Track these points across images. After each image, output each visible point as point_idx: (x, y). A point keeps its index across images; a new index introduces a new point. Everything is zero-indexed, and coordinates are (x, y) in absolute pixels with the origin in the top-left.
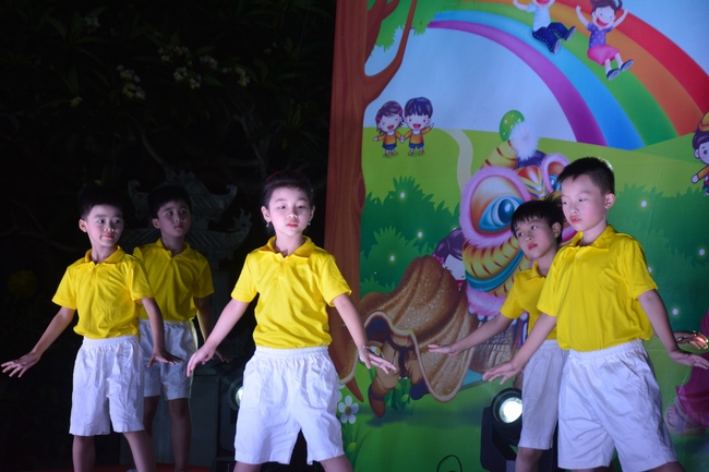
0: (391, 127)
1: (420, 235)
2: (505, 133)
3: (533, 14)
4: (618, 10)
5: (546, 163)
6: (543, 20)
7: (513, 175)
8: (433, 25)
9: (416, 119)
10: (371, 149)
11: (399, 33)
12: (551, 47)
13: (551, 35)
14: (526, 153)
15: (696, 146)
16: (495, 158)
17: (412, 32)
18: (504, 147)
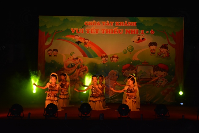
0: (50, 53)
1: (56, 68)
2: (71, 55)
3: (76, 40)
4: (89, 40)
5: (78, 59)
6: (77, 41)
7: (73, 60)
8: (57, 39)
9: (55, 52)
10: (46, 55)
11: (51, 40)
12: (79, 44)
13: (78, 43)
14: (75, 57)
15: (101, 58)
16: (70, 58)
17: (53, 40)
18: (71, 57)
